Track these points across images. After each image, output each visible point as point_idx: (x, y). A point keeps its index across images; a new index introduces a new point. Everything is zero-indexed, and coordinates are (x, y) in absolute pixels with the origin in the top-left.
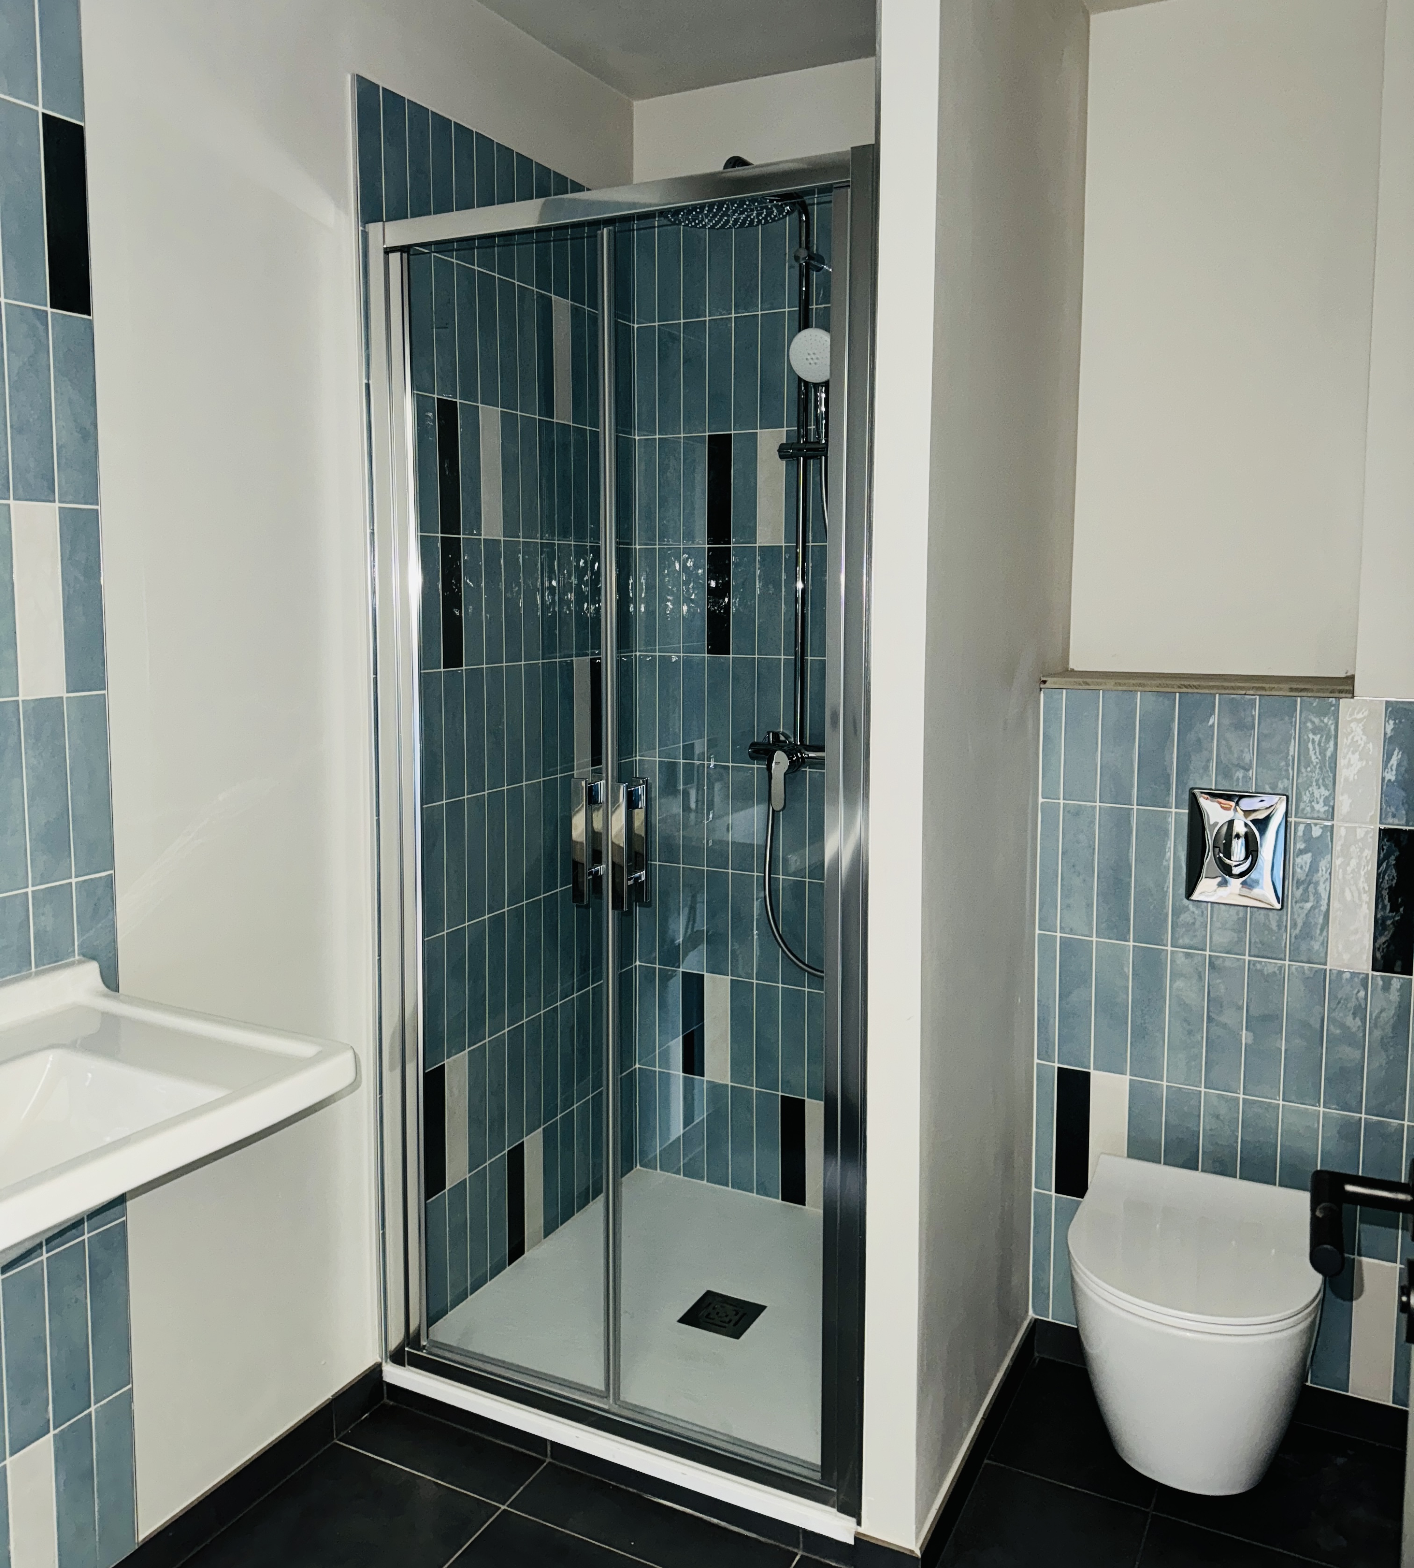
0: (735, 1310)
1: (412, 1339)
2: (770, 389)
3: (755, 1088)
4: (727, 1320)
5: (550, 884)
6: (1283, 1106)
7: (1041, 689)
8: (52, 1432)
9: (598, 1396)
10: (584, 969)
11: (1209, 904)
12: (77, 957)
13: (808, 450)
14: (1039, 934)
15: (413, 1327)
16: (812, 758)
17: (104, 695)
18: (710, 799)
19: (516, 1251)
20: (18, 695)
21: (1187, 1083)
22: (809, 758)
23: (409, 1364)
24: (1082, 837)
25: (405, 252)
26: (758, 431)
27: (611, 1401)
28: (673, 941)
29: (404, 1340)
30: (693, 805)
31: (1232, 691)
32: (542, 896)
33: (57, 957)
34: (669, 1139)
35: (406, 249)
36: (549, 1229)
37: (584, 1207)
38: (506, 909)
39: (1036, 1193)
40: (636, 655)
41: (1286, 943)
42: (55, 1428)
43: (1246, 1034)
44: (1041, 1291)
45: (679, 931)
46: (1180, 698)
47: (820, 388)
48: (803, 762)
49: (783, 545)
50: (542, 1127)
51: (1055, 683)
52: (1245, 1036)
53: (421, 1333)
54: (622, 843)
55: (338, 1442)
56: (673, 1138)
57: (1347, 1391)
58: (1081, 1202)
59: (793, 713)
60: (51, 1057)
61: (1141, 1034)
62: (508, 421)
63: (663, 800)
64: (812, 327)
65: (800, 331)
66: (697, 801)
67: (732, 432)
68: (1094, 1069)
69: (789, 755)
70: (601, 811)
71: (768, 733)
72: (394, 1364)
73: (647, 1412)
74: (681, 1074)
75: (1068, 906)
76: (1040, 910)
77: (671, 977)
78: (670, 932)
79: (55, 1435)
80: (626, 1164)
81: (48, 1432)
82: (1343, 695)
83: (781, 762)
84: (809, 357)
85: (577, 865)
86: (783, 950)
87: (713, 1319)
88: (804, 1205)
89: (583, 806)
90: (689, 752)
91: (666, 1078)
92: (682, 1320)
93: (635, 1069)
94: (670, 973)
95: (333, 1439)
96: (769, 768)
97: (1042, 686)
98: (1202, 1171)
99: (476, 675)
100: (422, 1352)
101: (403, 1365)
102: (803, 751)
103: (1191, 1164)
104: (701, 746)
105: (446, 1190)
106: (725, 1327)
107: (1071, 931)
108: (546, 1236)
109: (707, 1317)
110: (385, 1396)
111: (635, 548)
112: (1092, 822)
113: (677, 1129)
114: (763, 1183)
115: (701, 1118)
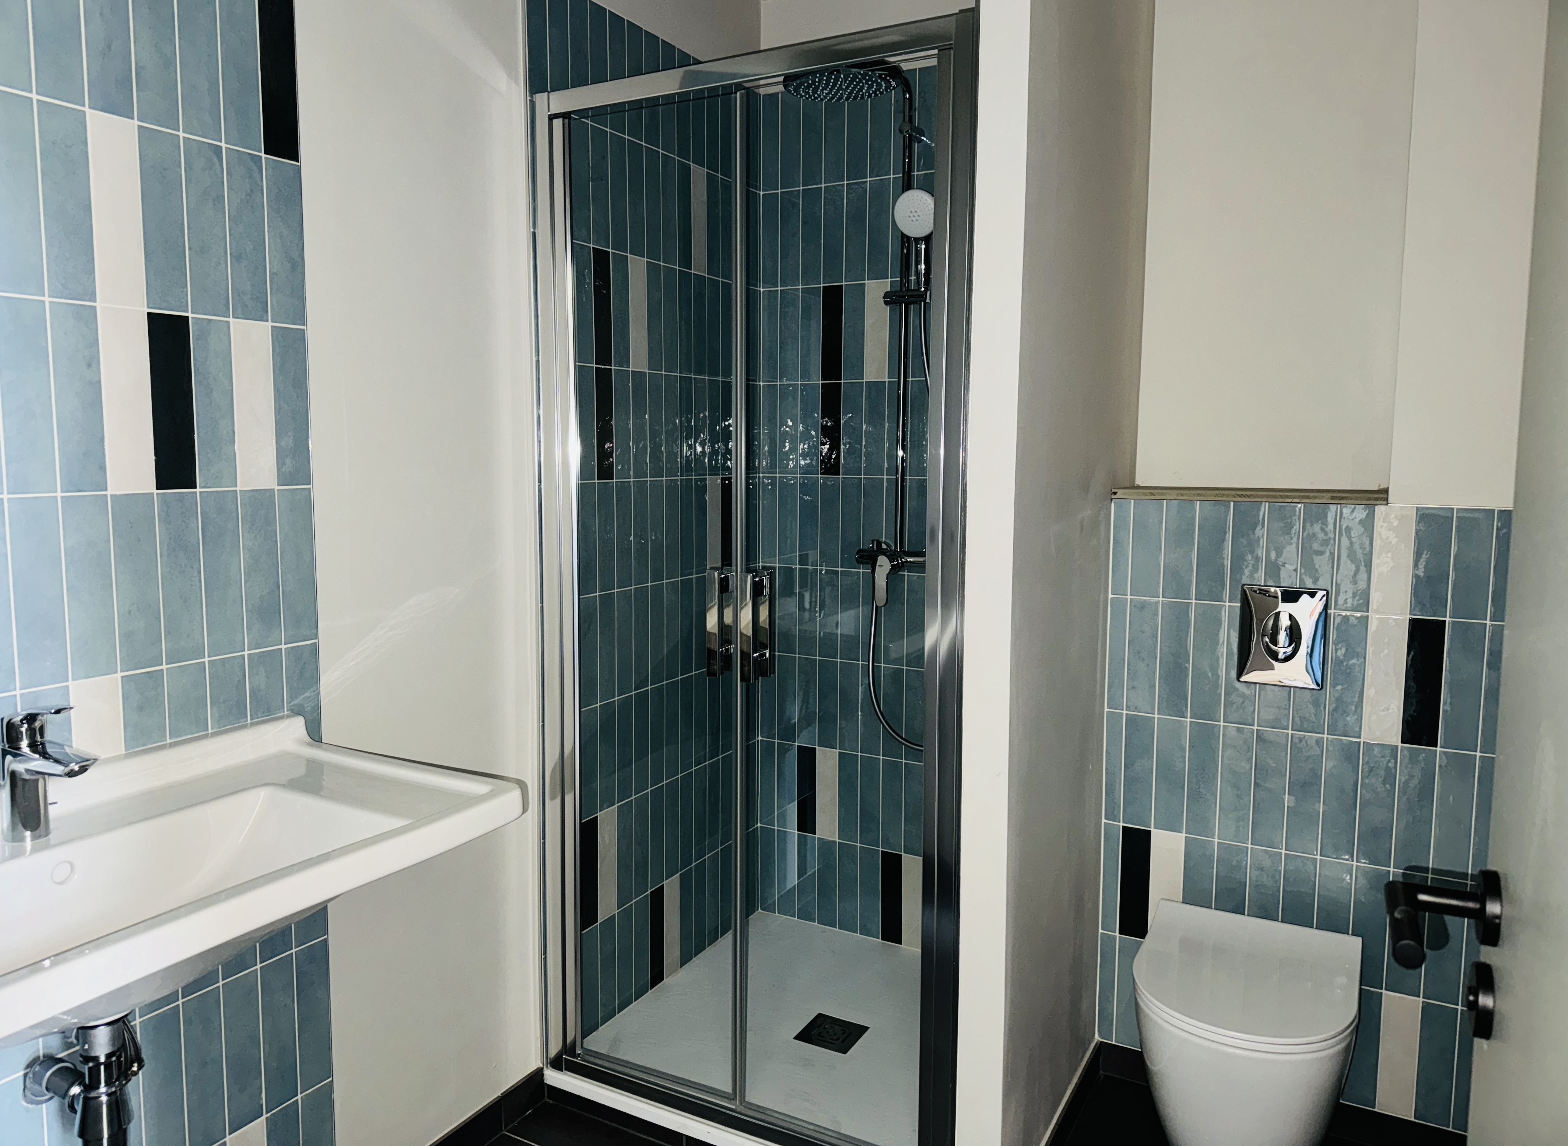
0: (843, 1030)
1: (568, 1049)
2: (877, 248)
3: (859, 845)
4: (835, 1037)
5: (687, 669)
6: (1320, 860)
7: (1111, 500)
8: (265, 1116)
9: (728, 1098)
10: (714, 741)
11: (1258, 685)
12: (286, 712)
13: (909, 297)
14: (1108, 712)
15: (569, 1039)
16: (910, 562)
17: (310, 488)
18: (822, 598)
19: (657, 977)
20: (236, 486)
21: (1236, 840)
22: (907, 562)
23: (566, 1070)
24: (1147, 628)
25: (566, 118)
26: (866, 282)
27: (738, 1103)
28: (790, 719)
29: (562, 1049)
30: (807, 606)
31: (1281, 500)
32: (680, 677)
33: (270, 712)
34: (786, 887)
35: (567, 116)
36: (685, 959)
37: (714, 941)
38: (649, 687)
39: (1102, 934)
40: (759, 476)
41: (1325, 719)
42: (267, 1113)
43: (1288, 798)
44: (1105, 1017)
45: (795, 712)
46: (1234, 506)
47: (920, 242)
48: (902, 566)
49: (887, 380)
50: (680, 873)
51: (1125, 494)
52: (1287, 800)
53: (577, 1043)
54: (749, 632)
55: (507, 1133)
56: (789, 886)
57: (1374, 1108)
58: (1142, 942)
59: (894, 525)
60: (263, 793)
61: (1195, 796)
62: (653, 271)
63: (782, 601)
64: (914, 189)
65: (903, 192)
66: (811, 603)
67: (844, 283)
68: (1155, 828)
69: (891, 558)
70: (731, 607)
71: (873, 541)
72: (553, 1070)
73: (768, 1112)
74: (796, 832)
75: (1134, 688)
76: (1109, 691)
77: (789, 750)
78: (788, 713)
79: (267, 1118)
80: (749, 909)
81: (262, 1115)
82: (1378, 502)
83: (884, 565)
84: (911, 215)
85: (711, 653)
86: (883, 726)
87: (823, 1037)
88: (901, 944)
89: (716, 603)
90: (803, 560)
91: (783, 835)
92: (797, 1037)
93: (758, 827)
94: (786, 747)
95: (502, 1130)
96: (873, 572)
97: (1113, 497)
98: (1248, 915)
99: (623, 488)
100: (577, 1059)
101: (562, 1071)
102: (902, 555)
103: (1239, 910)
104: (814, 555)
105: (598, 923)
106: (834, 1044)
107: (1136, 709)
108: (681, 966)
109: (819, 1035)
110: (546, 1096)
111: (760, 385)
112: (1156, 615)
113: (793, 880)
114: (865, 926)
115: (813, 871)
